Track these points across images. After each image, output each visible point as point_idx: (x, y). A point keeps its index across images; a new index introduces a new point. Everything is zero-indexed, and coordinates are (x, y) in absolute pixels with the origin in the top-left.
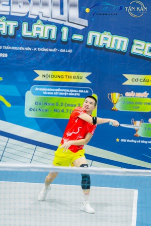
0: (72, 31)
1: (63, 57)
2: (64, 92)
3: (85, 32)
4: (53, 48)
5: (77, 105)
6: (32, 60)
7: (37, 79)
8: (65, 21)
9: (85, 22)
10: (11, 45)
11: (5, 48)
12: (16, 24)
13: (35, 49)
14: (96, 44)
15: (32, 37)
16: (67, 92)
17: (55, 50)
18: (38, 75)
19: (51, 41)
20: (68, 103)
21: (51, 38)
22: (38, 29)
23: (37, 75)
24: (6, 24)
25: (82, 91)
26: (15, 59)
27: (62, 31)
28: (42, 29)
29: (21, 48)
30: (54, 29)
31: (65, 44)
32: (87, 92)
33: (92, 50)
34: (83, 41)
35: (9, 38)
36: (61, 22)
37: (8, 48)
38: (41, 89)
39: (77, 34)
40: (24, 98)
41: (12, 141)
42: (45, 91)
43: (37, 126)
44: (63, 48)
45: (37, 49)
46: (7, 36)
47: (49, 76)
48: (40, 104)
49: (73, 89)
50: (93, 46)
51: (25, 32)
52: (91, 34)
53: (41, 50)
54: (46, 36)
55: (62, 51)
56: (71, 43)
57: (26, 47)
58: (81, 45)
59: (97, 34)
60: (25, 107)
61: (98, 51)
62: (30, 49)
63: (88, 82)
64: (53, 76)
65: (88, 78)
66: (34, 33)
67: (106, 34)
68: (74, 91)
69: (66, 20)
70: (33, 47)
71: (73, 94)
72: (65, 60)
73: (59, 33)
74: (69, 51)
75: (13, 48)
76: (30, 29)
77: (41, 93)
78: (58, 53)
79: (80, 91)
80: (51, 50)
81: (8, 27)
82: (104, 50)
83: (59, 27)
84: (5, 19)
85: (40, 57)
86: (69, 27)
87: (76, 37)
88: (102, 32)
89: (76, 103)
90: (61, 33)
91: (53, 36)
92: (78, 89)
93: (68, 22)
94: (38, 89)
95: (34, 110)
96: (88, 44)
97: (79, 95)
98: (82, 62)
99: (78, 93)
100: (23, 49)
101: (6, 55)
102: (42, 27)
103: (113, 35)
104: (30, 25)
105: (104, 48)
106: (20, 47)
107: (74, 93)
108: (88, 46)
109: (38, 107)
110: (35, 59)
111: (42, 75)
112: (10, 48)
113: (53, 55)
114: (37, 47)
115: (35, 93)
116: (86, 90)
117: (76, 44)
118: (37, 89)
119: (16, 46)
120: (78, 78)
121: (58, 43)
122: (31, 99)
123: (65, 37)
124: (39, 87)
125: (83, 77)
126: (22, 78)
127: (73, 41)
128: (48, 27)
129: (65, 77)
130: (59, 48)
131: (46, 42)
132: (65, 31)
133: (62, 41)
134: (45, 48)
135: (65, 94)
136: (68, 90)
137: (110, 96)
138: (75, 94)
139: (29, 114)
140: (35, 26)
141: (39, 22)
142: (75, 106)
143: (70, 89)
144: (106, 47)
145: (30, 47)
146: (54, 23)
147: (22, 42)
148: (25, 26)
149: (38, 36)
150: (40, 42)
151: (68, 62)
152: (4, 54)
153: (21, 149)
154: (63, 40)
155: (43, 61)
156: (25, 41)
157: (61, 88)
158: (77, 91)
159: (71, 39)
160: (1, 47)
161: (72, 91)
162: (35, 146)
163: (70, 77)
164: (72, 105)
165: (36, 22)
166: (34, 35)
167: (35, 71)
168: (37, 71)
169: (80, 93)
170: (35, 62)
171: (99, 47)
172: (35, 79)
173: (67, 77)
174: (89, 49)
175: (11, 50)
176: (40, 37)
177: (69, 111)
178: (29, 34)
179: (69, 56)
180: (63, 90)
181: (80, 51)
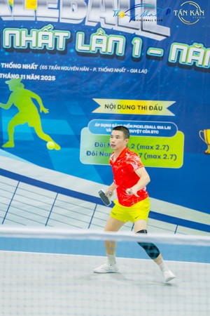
0: (148, 43)
1: (135, 80)
2: (136, 129)
3: (165, 45)
4: (120, 67)
5: (155, 148)
6: (91, 84)
7: (96, 111)
8: (138, 29)
9: (166, 31)
10: (60, 65)
11: (52, 68)
12: (67, 34)
13: (95, 69)
14: (182, 60)
15: (91, 52)
16: (140, 129)
17: (123, 70)
18: (99, 106)
19: (118, 57)
20: (141, 144)
21: (117, 54)
22: (99, 40)
23: (97, 106)
24: (54, 34)
25: (162, 128)
26: (66, 83)
27: (133, 43)
28: (105, 41)
29: (75, 68)
30: (121, 41)
31: (137, 62)
32: (169, 128)
33: (176, 70)
34: (162, 57)
35: (57, 54)
36: (132, 31)
37: (56, 68)
38: (102, 125)
39: (155, 47)
40: (78, 137)
41: (62, 197)
42: (108, 128)
43: (98, 176)
44: (134, 68)
45: (97, 69)
46: (55, 51)
47: (114, 107)
48: (101, 145)
49: (149, 124)
50: (177, 64)
51: (80, 46)
52: (175, 47)
53: (103, 70)
54: (110, 50)
55: (134, 71)
56: (146, 60)
57: (82, 66)
58: (160, 62)
59: (184, 47)
60: (81, 150)
61: (185, 71)
62: (87, 69)
63: (171, 114)
64: (120, 107)
65: (170, 108)
66: (93, 47)
67: (197, 47)
68: (151, 127)
69: (139, 27)
70: (91, 66)
71: (149, 132)
72: (137, 84)
73: (129, 46)
74: (143, 71)
75: (63, 68)
76: (87, 41)
77: (103, 131)
78: (127, 74)
79: (159, 127)
80: (117, 70)
81: (56, 39)
82: (193, 69)
83: (129, 38)
84: (53, 28)
85: (101, 81)
86: (142, 38)
87: (153, 51)
88: (190, 44)
89: (154, 144)
90: (132, 46)
91: (120, 50)
92: (156, 125)
93: (142, 30)
94: (99, 125)
95: (93, 154)
96: (170, 61)
97: (157, 132)
98: (162, 86)
99: (157, 129)
100: (77, 69)
101: (53, 78)
102: (104, 38)
103: (206, 48)
104: (88, 37)
105: (193, 67)
106: (73, 66)
107: (150, 130)
108: (170, 64)
109: (99, 149)
110: (94, 83)
111: (104, 105)
112: (59, 68)
113: (121, 78)
114: (97, 66)
115: (94, 131)
116: (167, 125)
117: (154, 61)
118: (97, 125)
119: (66, 65)
120: (156, 108)
121: (128, 60)
122: (88, 138)
123: (137, 52)
124: (100, 123)
125: (163, 108)
126: (76, 110)
127: (149, 57)
128: (113, 38)
129: (137, 108)
130: (128, 67)
131: (111, 59)
132: (137, 43)
133: (132, 57)
134: (109, 67)
135: (138, 131)
136: (140, 127)
137: (202, 134)
138: (152, 132)
139: (86, 160)
140: (94, 37)
141: (100, 31)
142: (152, 148)
143: (144, 124)
144: (197, 65)
145: (87, 66)
146: (122, 32)
147: (76, 60)
148: (80, 37)
149: (99, 50)
150: (101, 59)
151: (141, 86)
152: (50, 77)
153: (74, 208)
154: (134, 56)
155: (106, 85)
156: (81, 58)
157: (131, 124)
158: (155, 128)
159: (147, 54)
160: (46, 66)
161: (147, 127)
162: (95, 204)
163: (144, 108)
164: (147, 148)
165: (96, 31)
166: (93, 49)
167: (95, 100)
168: (96, 100)
169: (159, 130)
170: (94, 87)
171: (186, 65)
172: (94, 112)
173: (141, 108)
174: (171, 68)
175: (61, 71)
176: (101, 52)
177: (143, 155)
178: (86, 48)
179: (143, 79)
180: (134, 126)
181: (159, 71)
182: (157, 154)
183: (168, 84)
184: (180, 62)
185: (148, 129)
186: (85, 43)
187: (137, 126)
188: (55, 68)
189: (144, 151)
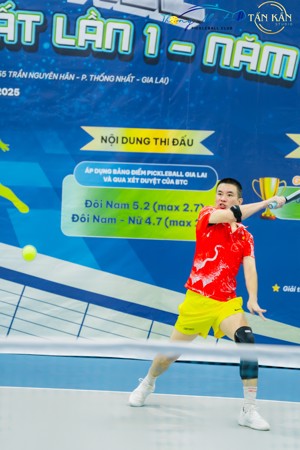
0: (169, 33)
1: (149, 95)
2: (151, 177)
3: (198, 35)
4: (125, 74)
5: (182, 208)
6: (79, 103)
7: (87, 148)
8: (153, 10)
9: (200, 14)
10: (28, 69)
11: (16, 75)
12: (38, 17)
13: (84, 77)
14: (225, 62)
15: (77, 47)
16: (158, 177)
17: (129, 79)
18: (92, 139)
19: (121, 57)
20: (160, 203)
21: (120, 52)
22: (91, 29)
23: (89, 138)
24: (16, 18)
25: (193, 175)
26: (38, 100)
27: (145, 33)
28: (100, 30)
29: (51, 76)
30: (127, 28)
31: (151, 65)
32: (204, 175)
33: (215, 78)
34: (193, 57)
35: (22, 52)
36: (143, 13)
37: (22, 74)
38: (98, 171)
39: (181, 40)
40: (58, 192)
41: (32, 292)
42: (107, 175)
43: (90, 257)
44: (149, 75)
45: (88, 78)
46: (18, 46)
47: (116, 140)
48: (96, 205)
49: (173, 169)
50: (217, 69)
51: (60, 38)
52: (213, 40)
53: (98, 78)
54: (109, 45)
55: (147, 80)
56: (166, 61)
57: (63, 72)
58: (190, 66)
59: (227, 40)
60: (62, 213)
61: (229, 79)
62: (72, 77)
63: (207, 152)
64: (126, 140)
65: (205, 143)
66: (81, 40)
67: (247, 40)
68: (175, 174)
69: (156, 7)
70: (78, 72)
71: (172, 182)
72: (152, 102)
73: (139, 38)
74: (162, 80)
75: (32, 75)
76: (71, 30)
77: (97, 180)
78: (137, 85)
79: (188, 174)
80: (120, 79)
81: (20, 26)
82: (242, 77)
83: (139, 24)
84: (14, 7)
85: (95, 96)
86: (161, 25)
87: (179, 47)
88: (237, 35)
89: (179, 203)
90: (144, 38)
91: (125, 46)
92: (184, 170)
93: (160, 11)
94: (91, 170)
95: (83, 219)
96: (205, 63)
97: (185, 182)
98: (192, 105)
99: (185, 178)
100: (56, 76)
101: (17, 92)
102: (99, 24)
104: (72, 22)
105: (242, 74)
106: (48, 72)
107: (175, 178)
108: (207, 70)
109: (93, 211)
110: (83, 99)
111: (98, 138)
112: (25, 75)
113: (126, 91)
114: (88, 72)
115: (85, 180)
116: (201, 171)
117: (179, 63)
118: (88, 171)
119: (37, 70)
120: (183, 143)
121: (137, 61)
122: (74, 193)
123: (152, 48)
124: (94, 167)
125: (194, 141)
126: (54, 146)
127: (173, 57)
128: (113, 25)
129: (153, 142)
130: (138, 74)
131: (109, 59)
132: (152, 33)
133: (145, 57)
134: (106, 74)
136: (159, 173)
137: (257, 185)
138: (177, 182)
139: (71, 229)
140: (82, 23)
141: (92, 13)
142: (177, 208)
143: (164, 169)
144: (248, 70)
145: (72, 72)
146: (127, 15)
147: (53, 61)
148: (60, 21)
149: (90, 45)
150: (94, 60)
151: (160, 106)
152: (11, 89)
153: (52, 310)
154: (147, 55)
155: (103, 104)
156: (61, 57)
157: (144, 168)
158: (181, 175)
159: (168, 52)
160: (4, 72)
161: (169, 173)
162: (86, 304)
163: (164, 142)
164: (170, 208)
165: (86, 13)
166: (81, 43)
167: (84, 128)
168: (88, 129)
169: (189, 179)
170: (84, 107)
171: (231, 71)
172: (84, 148)
173: (159, 141)
174: (207, 75)
175: (29, 80)
176: (94, 49)
177: (163, 221)
178: (69, 41)
179: (163, 93)
180: (149, 172)
181: (188, 80)
182: (185, 219)
183: (202, 102)
184: (222, 65)
185: (171, 178)
186: (68, 33)
187: (152, 173)
188: (20, 75)
189: (164, 214)
